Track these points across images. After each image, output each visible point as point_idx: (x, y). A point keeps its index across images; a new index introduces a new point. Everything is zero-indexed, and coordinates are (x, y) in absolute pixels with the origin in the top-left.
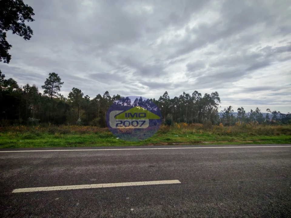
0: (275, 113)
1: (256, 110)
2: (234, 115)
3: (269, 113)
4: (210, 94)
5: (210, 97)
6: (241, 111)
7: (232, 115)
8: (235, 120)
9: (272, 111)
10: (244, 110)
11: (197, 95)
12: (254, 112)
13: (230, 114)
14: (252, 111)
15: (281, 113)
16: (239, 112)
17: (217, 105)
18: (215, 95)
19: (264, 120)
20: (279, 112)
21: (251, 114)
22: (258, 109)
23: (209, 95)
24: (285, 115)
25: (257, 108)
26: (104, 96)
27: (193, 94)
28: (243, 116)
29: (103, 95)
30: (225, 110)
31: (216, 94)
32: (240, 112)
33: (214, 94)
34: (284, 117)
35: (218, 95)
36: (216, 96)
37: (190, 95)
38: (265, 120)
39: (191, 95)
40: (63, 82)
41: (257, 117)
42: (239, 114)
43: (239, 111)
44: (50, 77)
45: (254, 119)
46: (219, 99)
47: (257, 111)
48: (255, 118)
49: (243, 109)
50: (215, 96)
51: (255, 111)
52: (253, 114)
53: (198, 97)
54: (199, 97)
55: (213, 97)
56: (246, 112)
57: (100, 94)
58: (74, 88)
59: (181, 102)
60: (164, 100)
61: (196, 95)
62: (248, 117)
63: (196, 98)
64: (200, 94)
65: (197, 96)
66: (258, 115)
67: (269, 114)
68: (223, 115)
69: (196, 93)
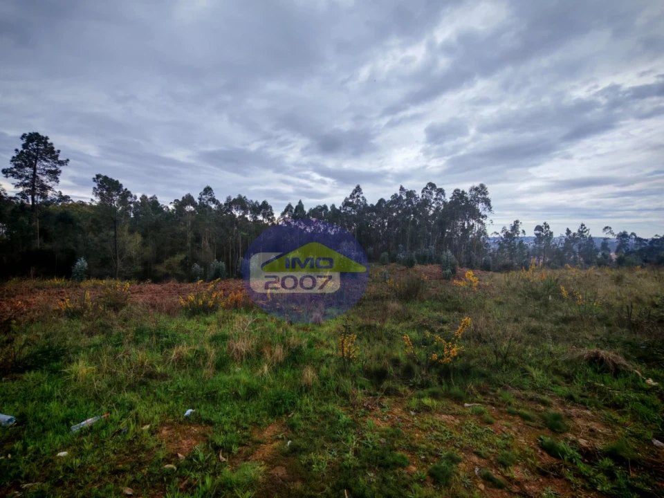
0: (623, 236)
1: (579, 231)
2: (525, 243)
3: (611, 236)
4: (467, 191)
5: (467, 198)
6: (543, 233)
7: (521, 242)
8: (528, 252)
9: (617, 232)
10: (551, 230)
11: (434, 193)
12: (574, 234)
13: (516, 240)
14: (568, 231)
15: (638, 236)
16: (537, 234)
17: (483, 217)
18: (479, 192)
19: (597, 254)
20: (633, 234)
21: (566, 239)
22: (585, 228)
23: (463, 192)
24: (647, 240)
25: (583, 225)
26: (200, 199)
27: (423, 192)
28: (548, 245)
29: (198, 196)
30: (506, 230)
31: (481, 190)
32: (540, 234)
33: (476, 189)
34: (643, 246)
35: (485, 193)
36: (483, 196)
37: (416, 193)
38: (600, 253)
39: (419, 193)
40: (68, 160)
41: (579, 248)
42: (537, 240)
43: (538, 232)
44: (25, 146)
45: (574, 253)
46: (487, 202)
47: (582, 232)
48: (575, 247)
49: (548, 227)
50: (479, 196)
51: (576, 232)
52: (571, 239)
53: (436, 199)
54: (440, 199)
55: (474, 197)
56: (556, 235)
57: (192, 195)
58: (98, 176)
59: (397, 213)
60: (354, 207)
61: (431, 193)
62: (560, 246)
63: (432, 200)
64: (441, 191)
65: (434, 196)
66: (583, 242)
67: (608, 238)
68: (499, 244)
69: (431, 189)
